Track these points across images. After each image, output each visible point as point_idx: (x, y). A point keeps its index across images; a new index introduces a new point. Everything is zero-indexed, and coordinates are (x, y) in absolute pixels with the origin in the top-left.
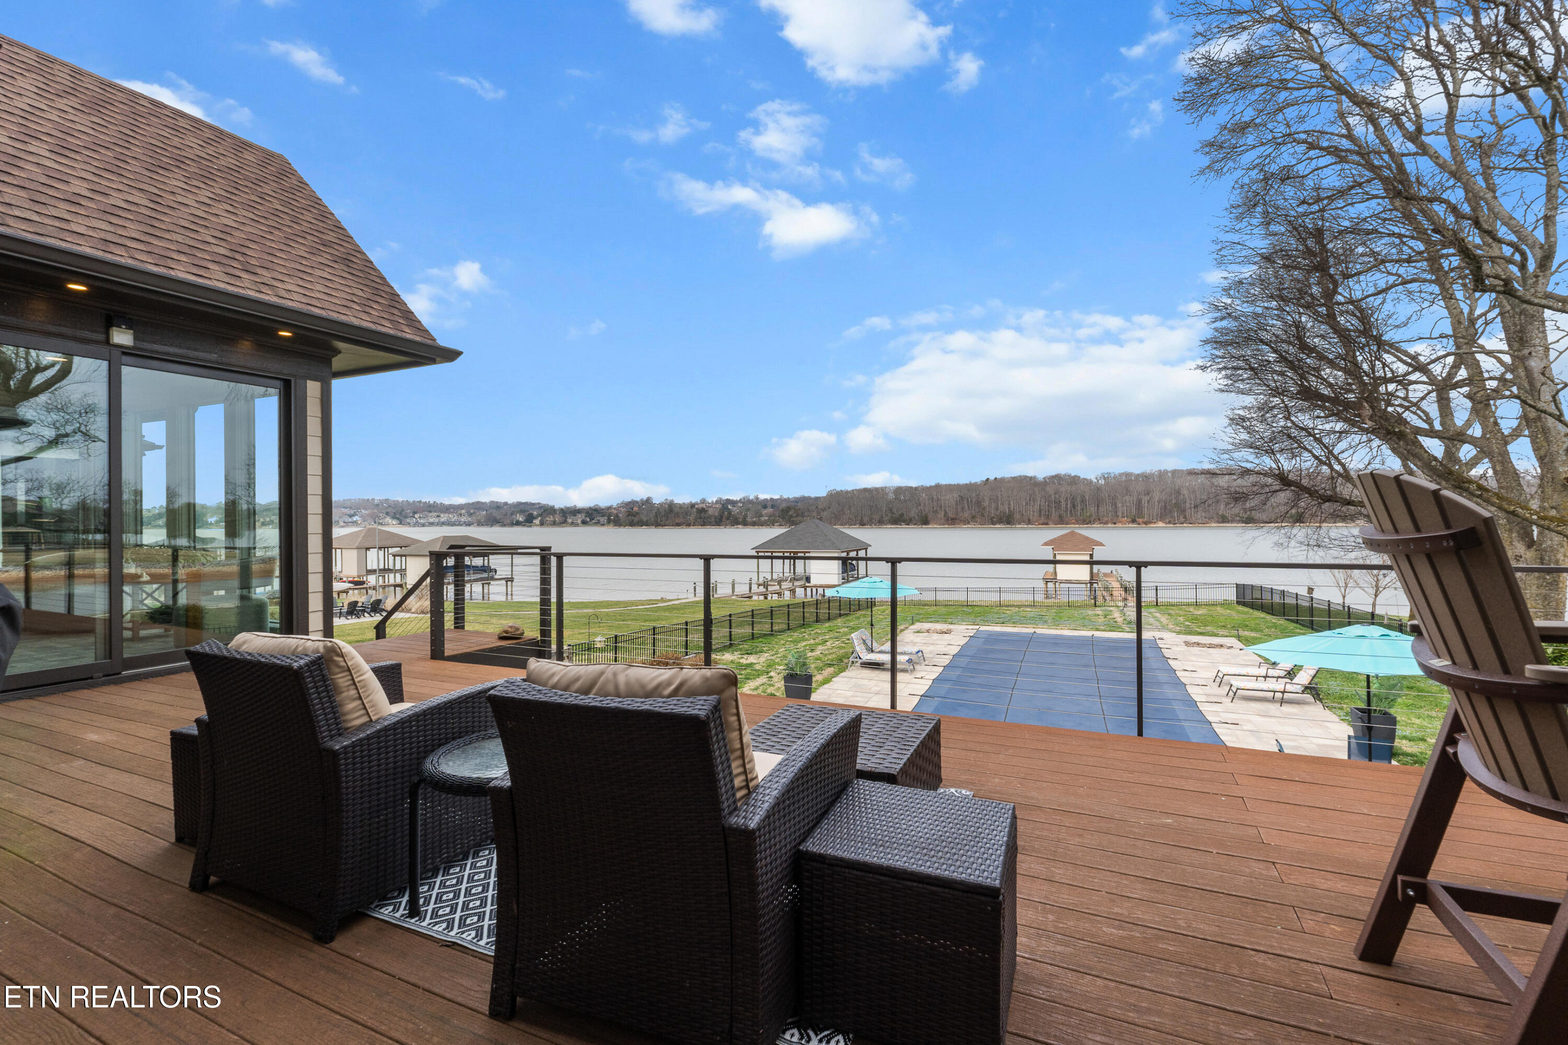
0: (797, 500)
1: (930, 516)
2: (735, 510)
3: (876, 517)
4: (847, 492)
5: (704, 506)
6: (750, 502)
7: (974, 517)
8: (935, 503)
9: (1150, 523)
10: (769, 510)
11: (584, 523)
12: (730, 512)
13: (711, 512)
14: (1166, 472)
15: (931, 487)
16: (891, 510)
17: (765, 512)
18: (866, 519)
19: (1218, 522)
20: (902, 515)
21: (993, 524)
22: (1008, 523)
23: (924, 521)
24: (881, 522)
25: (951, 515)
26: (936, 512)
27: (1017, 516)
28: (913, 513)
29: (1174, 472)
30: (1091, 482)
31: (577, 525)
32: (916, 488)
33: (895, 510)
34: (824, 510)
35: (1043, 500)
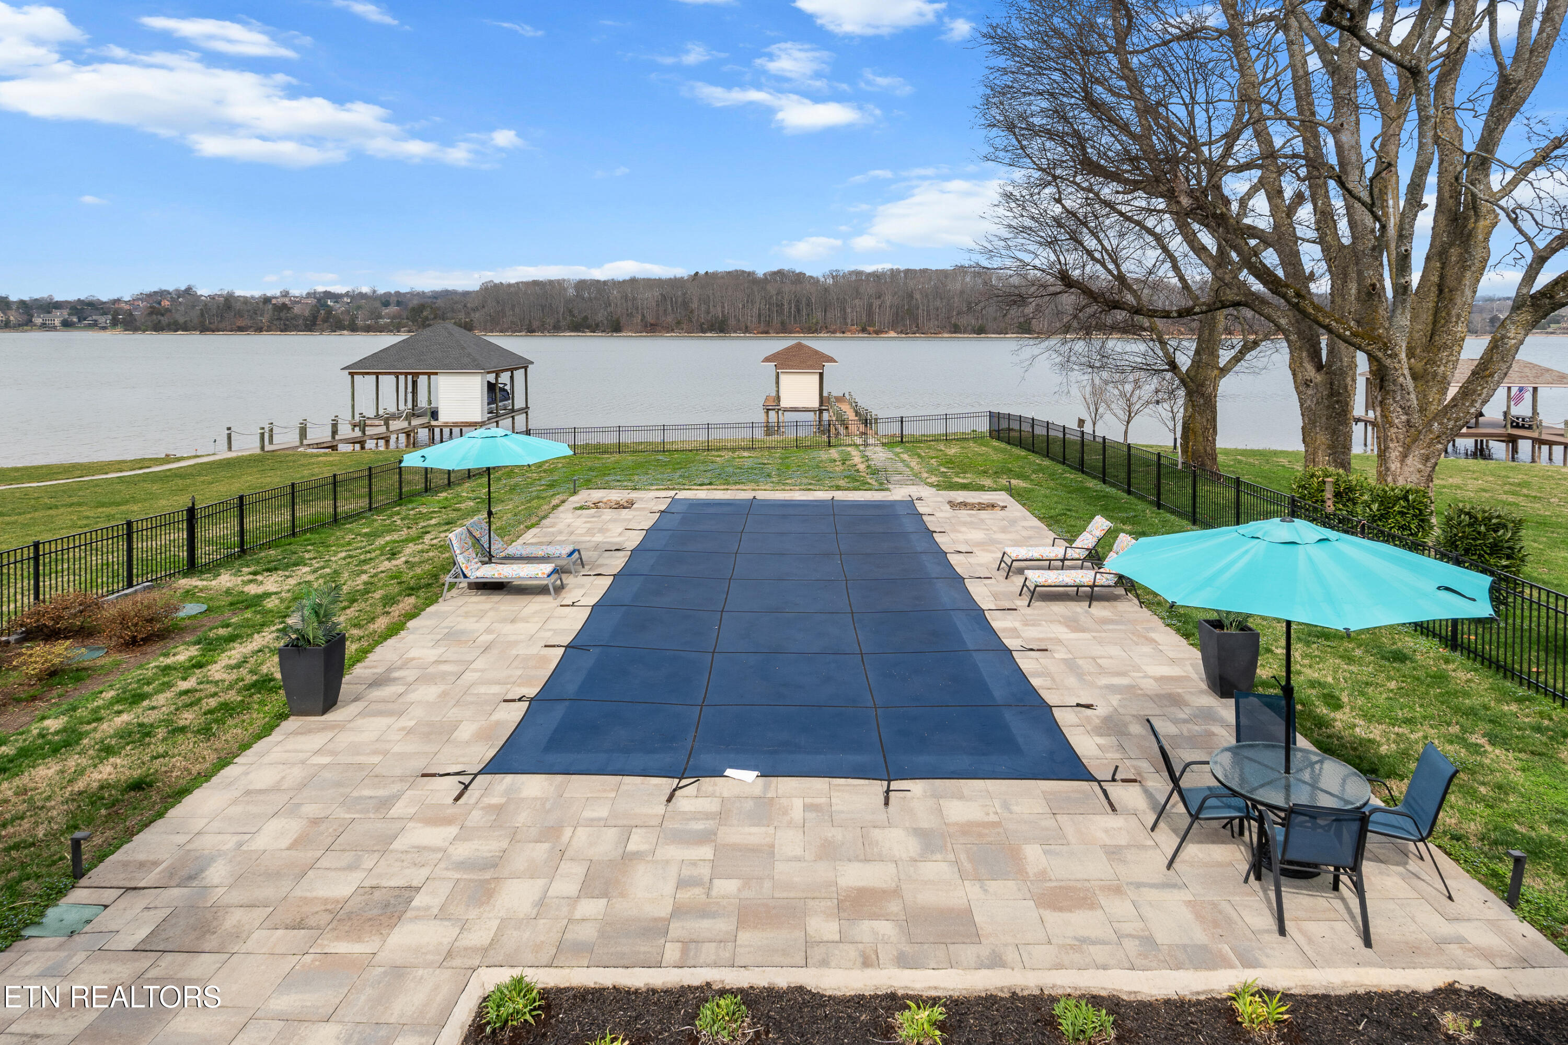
0: (436, 295)
1: (623, 321)
2: (339, 308)
3: (550, 321)
4: (509, 285)
5: (287, 301)
6: (362, 296)
7: (679, 323)
8: (630, 304)
9: (882, 332)
10: (393, 309)
11: (66, 324)
12: (329, 310)
13: (297, 310)
14: (898, 271)
15: (624, 281)
16: (570, 311)
17: (385, 311)
18: (536, 324)
19: (951, 332)
20: (586, 318)
21: (704, 331)
22: (722, 331)
23: (615, 327)
24: (556, 329)
25: (650, 319)
26: (630, 315)
27: (732, 322)
28: (601, 316)
29: (907, 271)
30: (818, 281)
31: (53, 328)
32: (605, 283)
33: (576, 312)
34: (475, 310)
35: (763, 302)
